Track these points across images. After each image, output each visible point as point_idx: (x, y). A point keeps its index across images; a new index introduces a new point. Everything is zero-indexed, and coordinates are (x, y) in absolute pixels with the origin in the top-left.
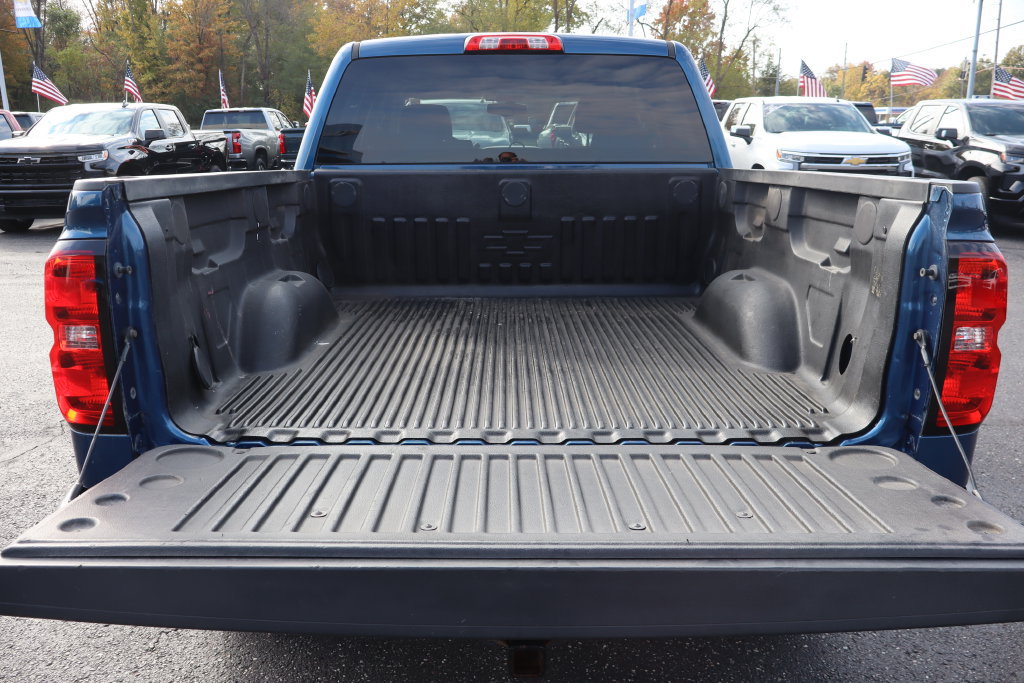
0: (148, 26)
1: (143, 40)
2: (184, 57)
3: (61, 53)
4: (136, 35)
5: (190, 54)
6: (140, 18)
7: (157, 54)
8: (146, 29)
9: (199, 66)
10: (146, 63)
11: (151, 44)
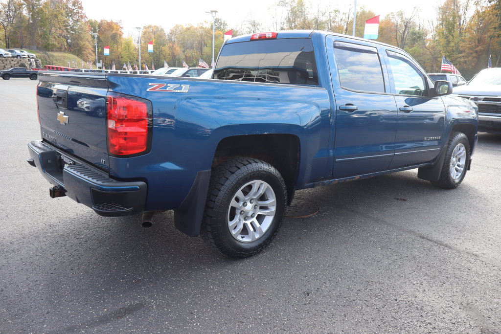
0: (453, 36)
1: (449, 42)
2: (467, 51)
3: (411, 49)
4: (445, 40)
5: (470, 49)
6: (450, 32)
7: (454, 49)
8: (451, 37)
9: (474, 55)
10: (447, 54)
11: (452, 44)
